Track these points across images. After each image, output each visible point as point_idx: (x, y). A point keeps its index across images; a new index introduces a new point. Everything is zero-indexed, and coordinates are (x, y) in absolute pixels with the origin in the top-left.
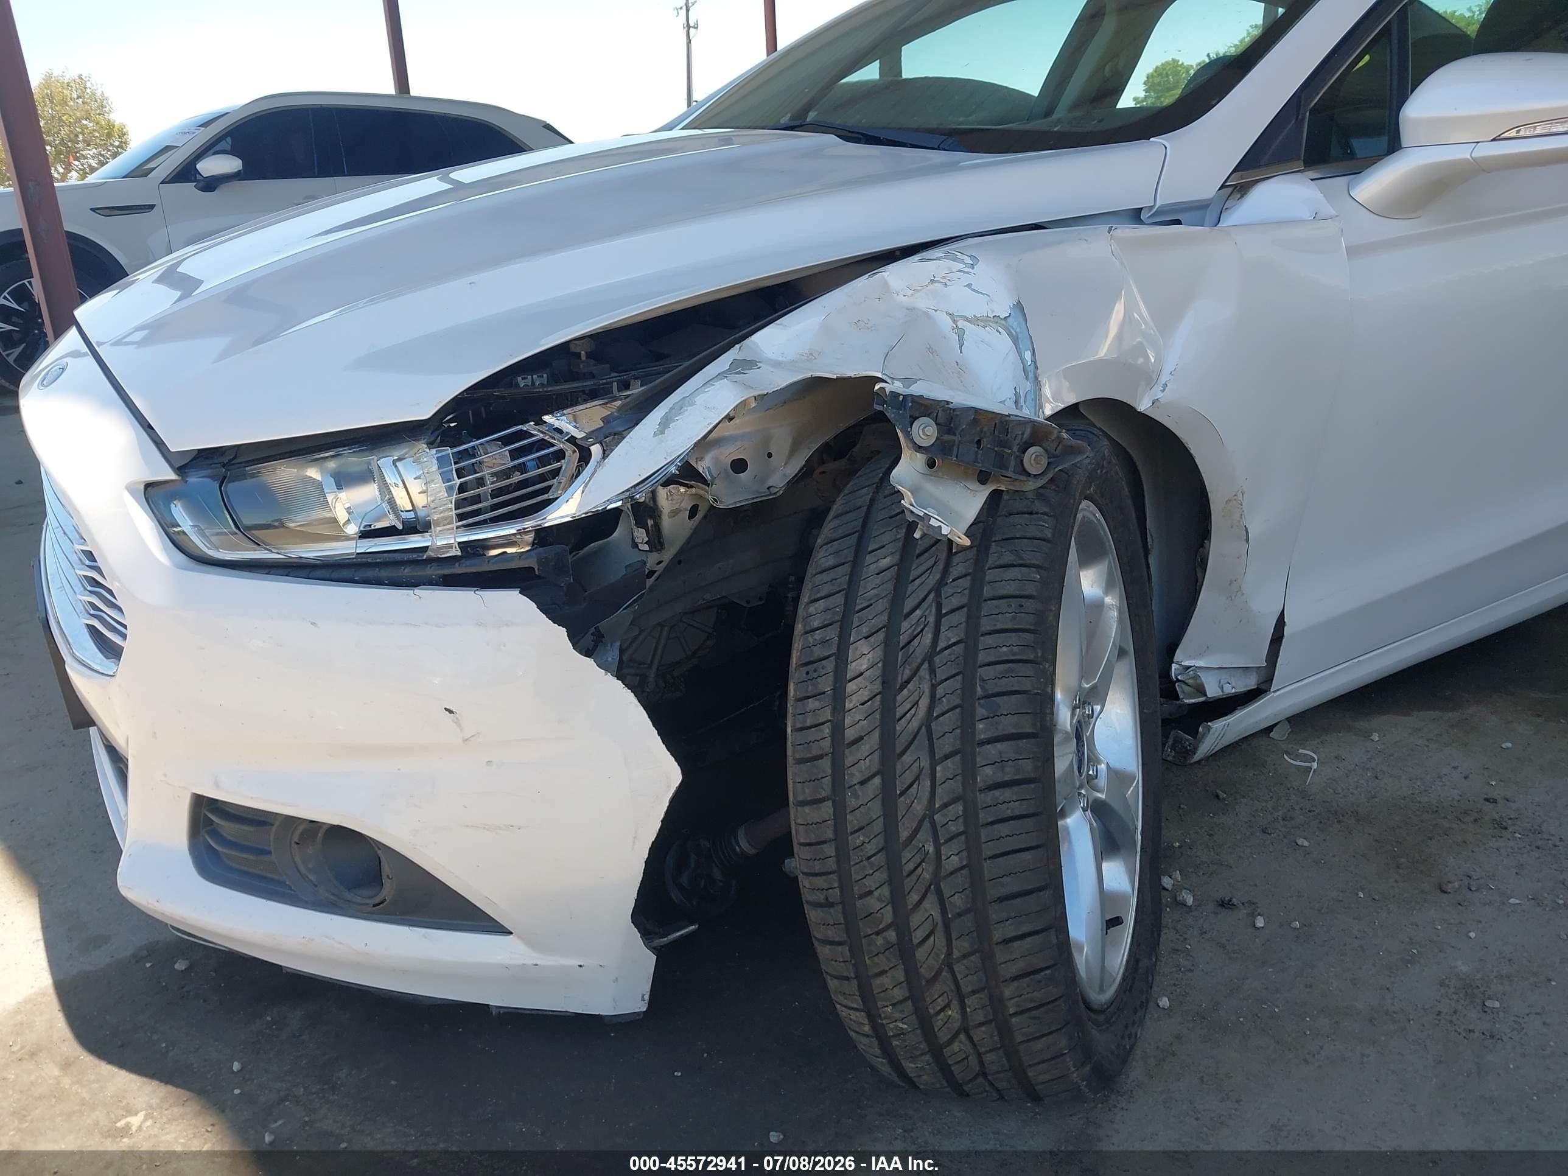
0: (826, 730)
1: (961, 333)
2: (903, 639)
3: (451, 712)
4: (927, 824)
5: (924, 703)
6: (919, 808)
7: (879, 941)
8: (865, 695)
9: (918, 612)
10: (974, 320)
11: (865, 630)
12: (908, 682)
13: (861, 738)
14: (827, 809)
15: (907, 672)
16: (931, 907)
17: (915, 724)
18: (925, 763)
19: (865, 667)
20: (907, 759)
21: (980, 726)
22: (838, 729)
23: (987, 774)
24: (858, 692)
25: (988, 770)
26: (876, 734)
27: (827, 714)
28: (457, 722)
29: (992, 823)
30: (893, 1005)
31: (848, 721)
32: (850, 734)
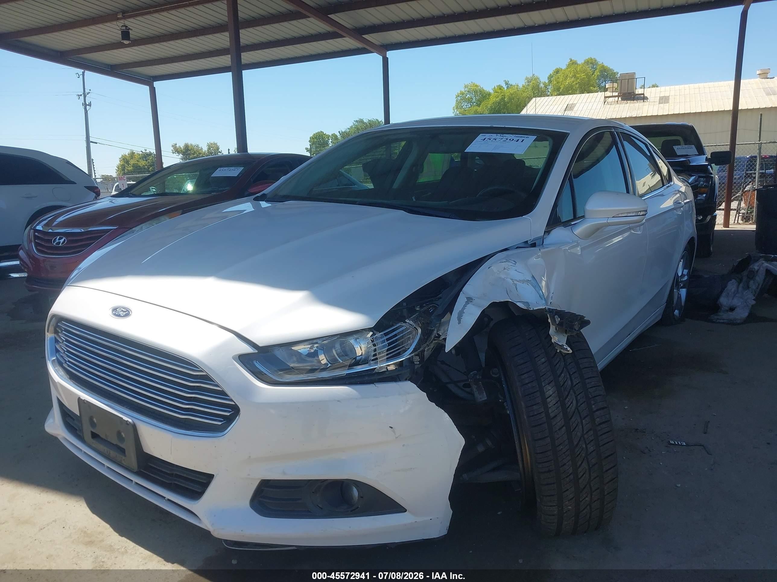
0: (543, 415)
1: (516, 285)
2: (562, 383)
3: (392, 428)
4: (582, 439)
5: (574, 402)
6: (579, 434)
7: (568, 479)
8: (554, 402)
9: (563, 375)
10: (519, 281)
11: (547, 382)
12: (568, 395)
13: (556, 416)
14: (548, 440)
15: (566, 393)
16: (585, 465)
17: (573, 408)
18: (579, 420)
19: (551, 393)
20: (573, 419)
21: (593, 406)
22: (547, 415)
23: (598, 420)
24: (552, 401)
25: (598, 419)
26: (561, 414)
27: (542, 410)
28: (394, 432)
29: (601, 435)
30: (569, 501)
31: (550, 411)
32: (552, 415)
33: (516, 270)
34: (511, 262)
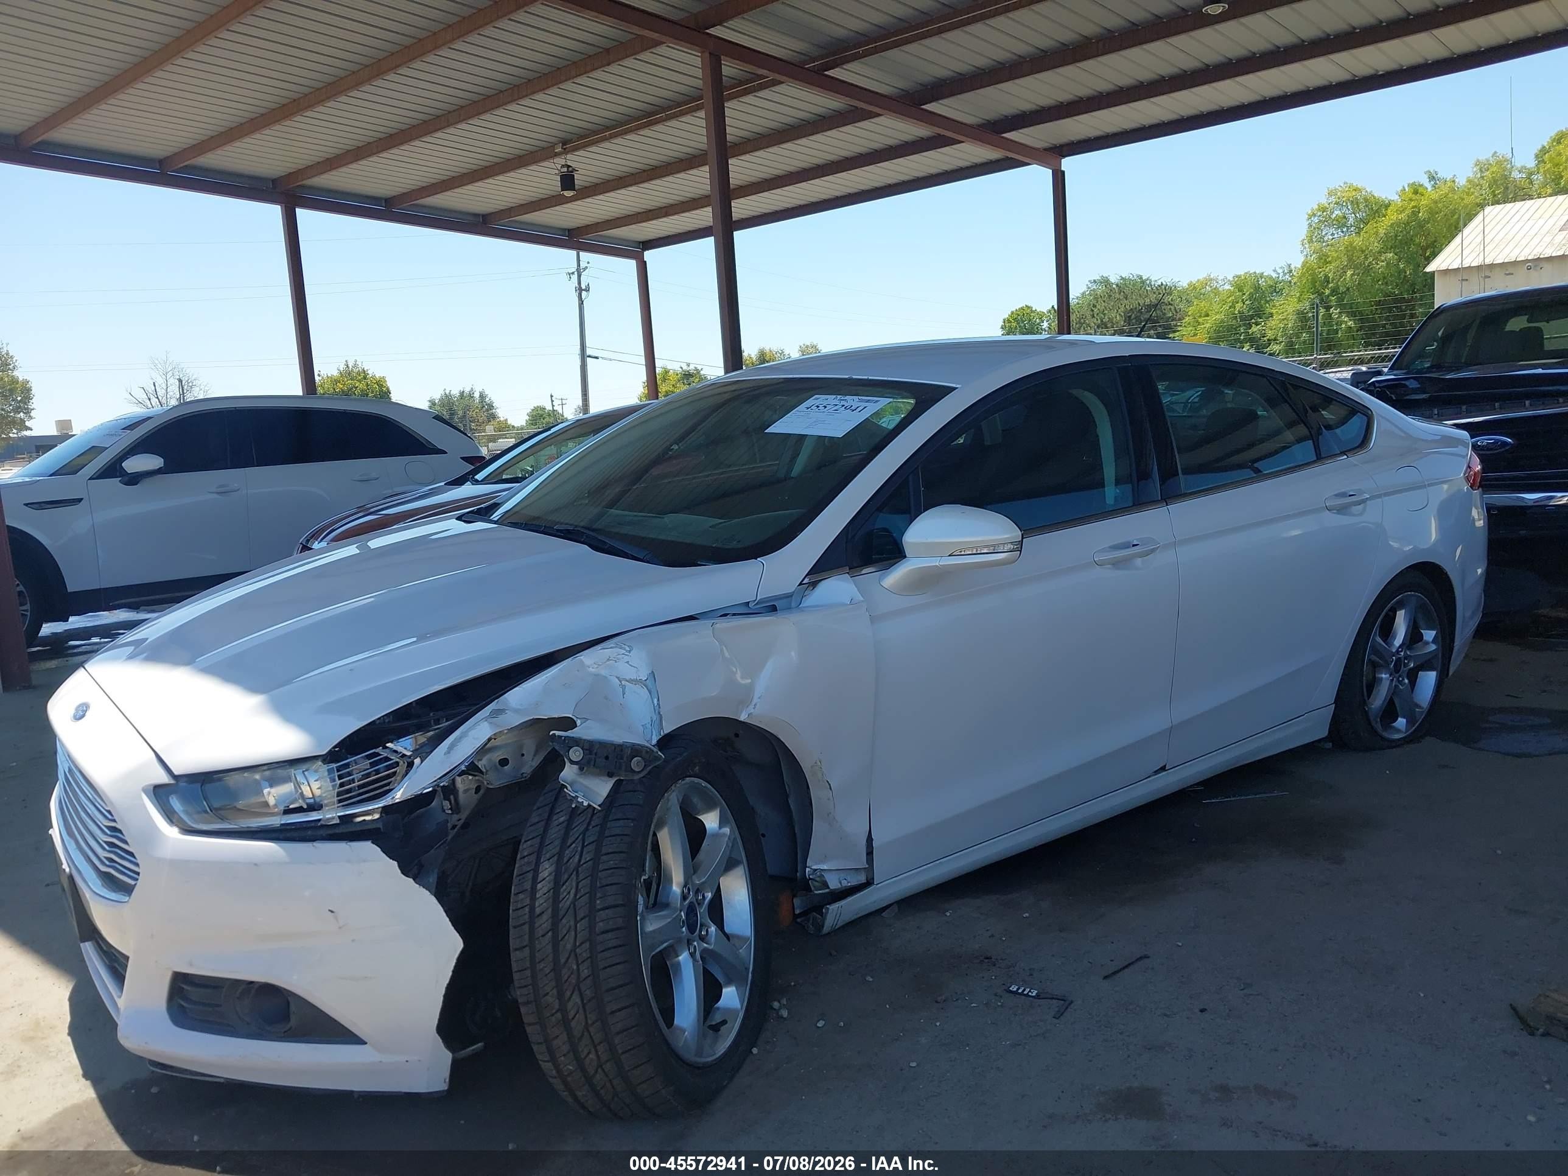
0: (527, 909)
1: (624, 687)
2: (565, 860)
3: (332, 912)
4: (573, 955)
5: (573, 891)
6: (569, 946)
7: (553, 1019)
8: (545, 890)
9: (574, 845)
10: (630, 681)
11: (548, 856)
12: (566, 881)
13: (543, 912)
14: (527, 951)
15: (566, 876)
16: (576, 998)
17: (568, 903)
18: (572, 923)
19: (547, 875)
20: (564, 921)
21: (598, 902)
22: (532, 909)
23: (600, 926)
24: (543, 888)
25: (601, 924)
26: (550, 910)
27: (528, 901)
28: (336, 918)
29: (603, 951)
30: (564, 1055)
31: (537, 904)
32: (538, 911)
33: (628, 662)
34: (625, 649)
